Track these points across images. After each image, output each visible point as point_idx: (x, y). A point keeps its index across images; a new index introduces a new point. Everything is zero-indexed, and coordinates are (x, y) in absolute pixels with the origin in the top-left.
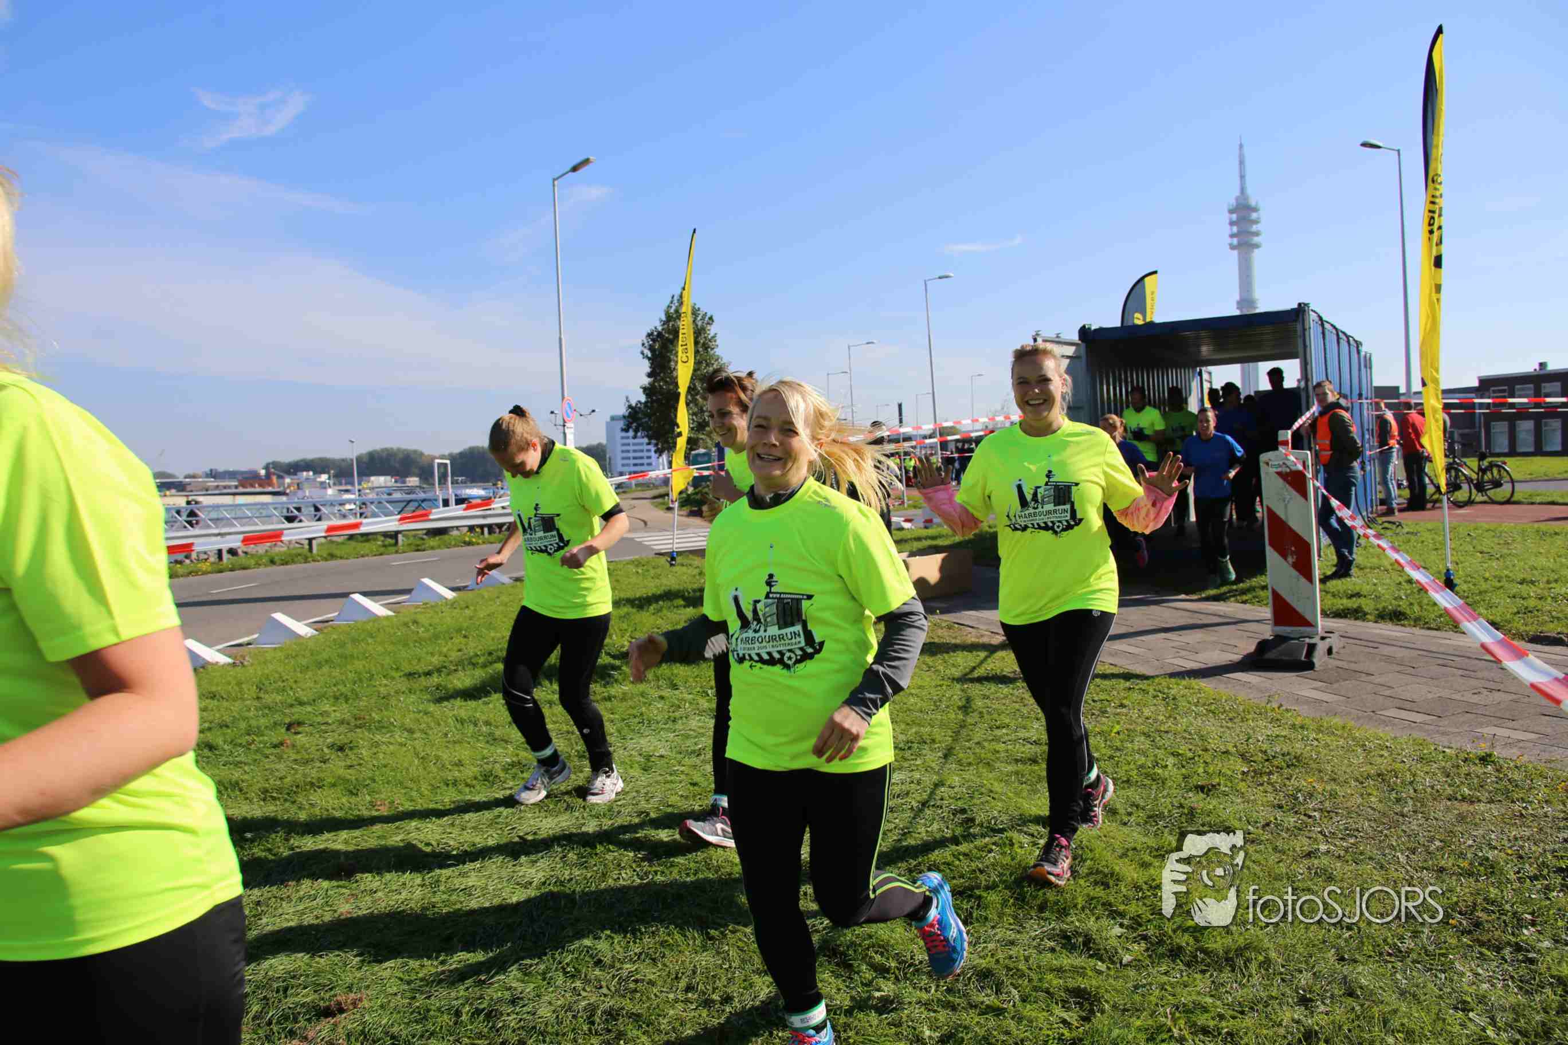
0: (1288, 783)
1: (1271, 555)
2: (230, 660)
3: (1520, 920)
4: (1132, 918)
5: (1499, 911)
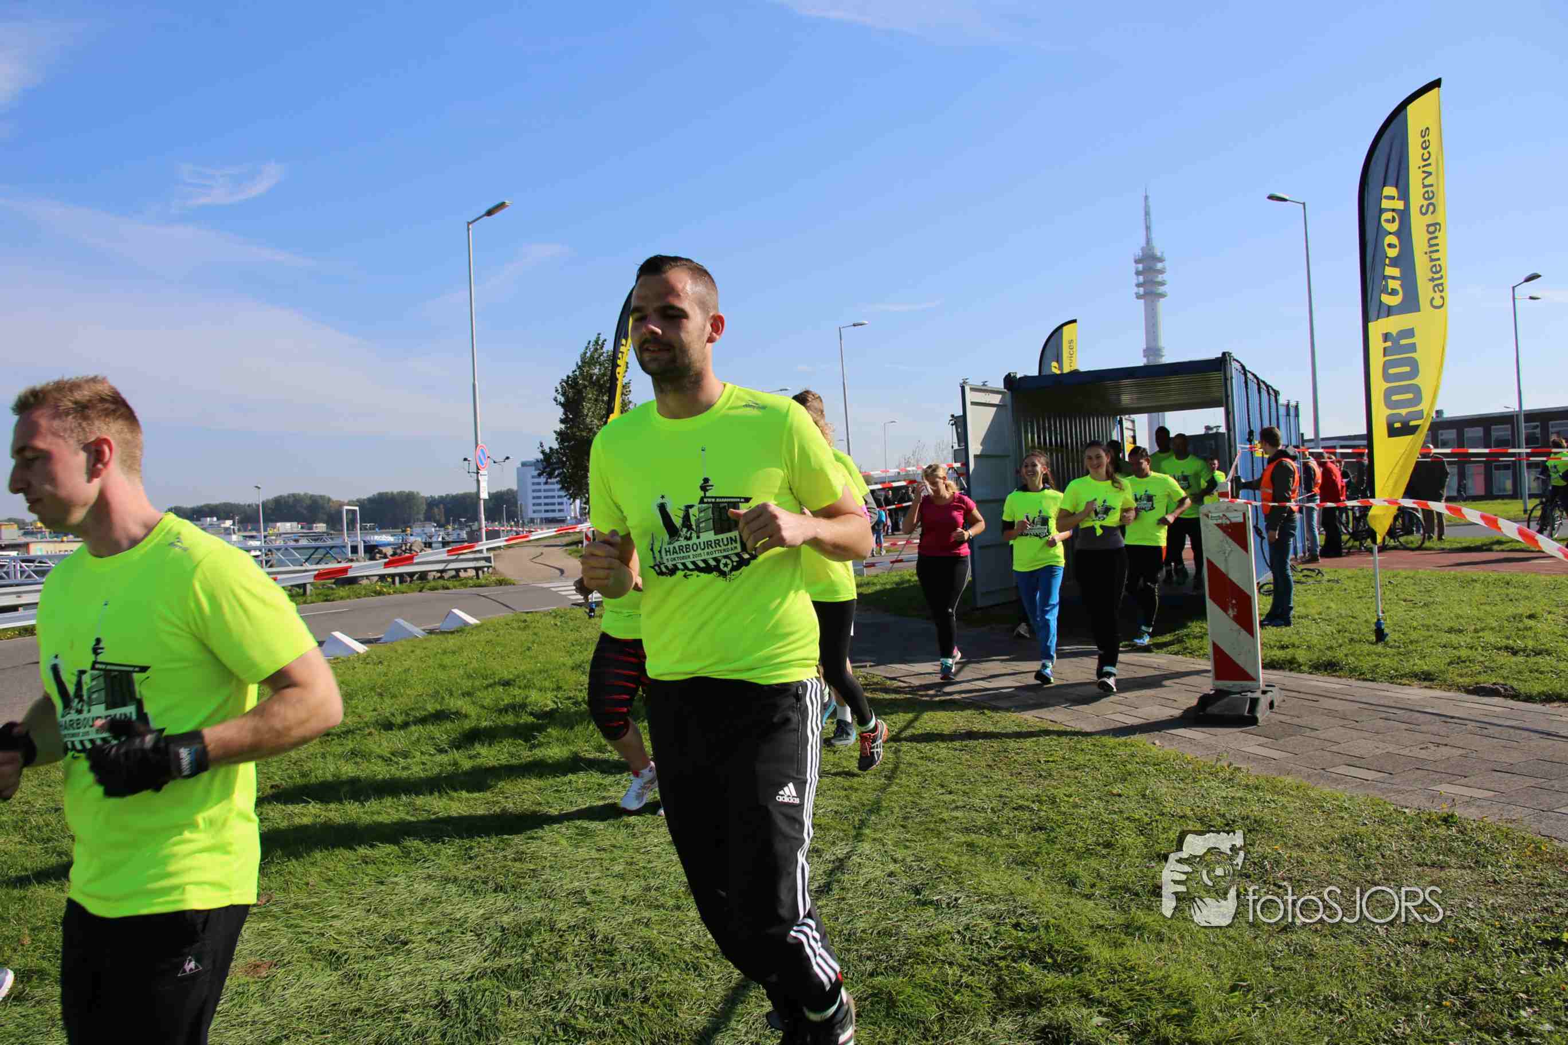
0: (1251, 849)
1: (1211, 606)
3: (1515, 999)
4: (1110, 1005)
5: (1492, 990)
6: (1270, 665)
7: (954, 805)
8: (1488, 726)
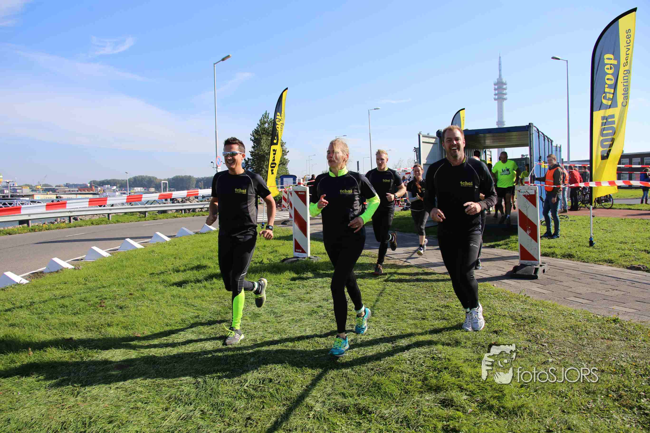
0: (532, 330)
1: (520, 229)
2: (73, 267)
3: (639, 395)
4: (470, 391)
5: (630, 390)
6: (545, 255)
7: (409, 309)
8: (635, 283)
